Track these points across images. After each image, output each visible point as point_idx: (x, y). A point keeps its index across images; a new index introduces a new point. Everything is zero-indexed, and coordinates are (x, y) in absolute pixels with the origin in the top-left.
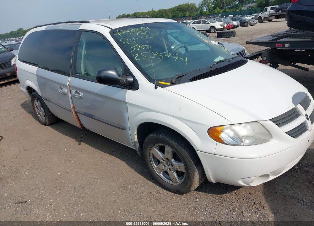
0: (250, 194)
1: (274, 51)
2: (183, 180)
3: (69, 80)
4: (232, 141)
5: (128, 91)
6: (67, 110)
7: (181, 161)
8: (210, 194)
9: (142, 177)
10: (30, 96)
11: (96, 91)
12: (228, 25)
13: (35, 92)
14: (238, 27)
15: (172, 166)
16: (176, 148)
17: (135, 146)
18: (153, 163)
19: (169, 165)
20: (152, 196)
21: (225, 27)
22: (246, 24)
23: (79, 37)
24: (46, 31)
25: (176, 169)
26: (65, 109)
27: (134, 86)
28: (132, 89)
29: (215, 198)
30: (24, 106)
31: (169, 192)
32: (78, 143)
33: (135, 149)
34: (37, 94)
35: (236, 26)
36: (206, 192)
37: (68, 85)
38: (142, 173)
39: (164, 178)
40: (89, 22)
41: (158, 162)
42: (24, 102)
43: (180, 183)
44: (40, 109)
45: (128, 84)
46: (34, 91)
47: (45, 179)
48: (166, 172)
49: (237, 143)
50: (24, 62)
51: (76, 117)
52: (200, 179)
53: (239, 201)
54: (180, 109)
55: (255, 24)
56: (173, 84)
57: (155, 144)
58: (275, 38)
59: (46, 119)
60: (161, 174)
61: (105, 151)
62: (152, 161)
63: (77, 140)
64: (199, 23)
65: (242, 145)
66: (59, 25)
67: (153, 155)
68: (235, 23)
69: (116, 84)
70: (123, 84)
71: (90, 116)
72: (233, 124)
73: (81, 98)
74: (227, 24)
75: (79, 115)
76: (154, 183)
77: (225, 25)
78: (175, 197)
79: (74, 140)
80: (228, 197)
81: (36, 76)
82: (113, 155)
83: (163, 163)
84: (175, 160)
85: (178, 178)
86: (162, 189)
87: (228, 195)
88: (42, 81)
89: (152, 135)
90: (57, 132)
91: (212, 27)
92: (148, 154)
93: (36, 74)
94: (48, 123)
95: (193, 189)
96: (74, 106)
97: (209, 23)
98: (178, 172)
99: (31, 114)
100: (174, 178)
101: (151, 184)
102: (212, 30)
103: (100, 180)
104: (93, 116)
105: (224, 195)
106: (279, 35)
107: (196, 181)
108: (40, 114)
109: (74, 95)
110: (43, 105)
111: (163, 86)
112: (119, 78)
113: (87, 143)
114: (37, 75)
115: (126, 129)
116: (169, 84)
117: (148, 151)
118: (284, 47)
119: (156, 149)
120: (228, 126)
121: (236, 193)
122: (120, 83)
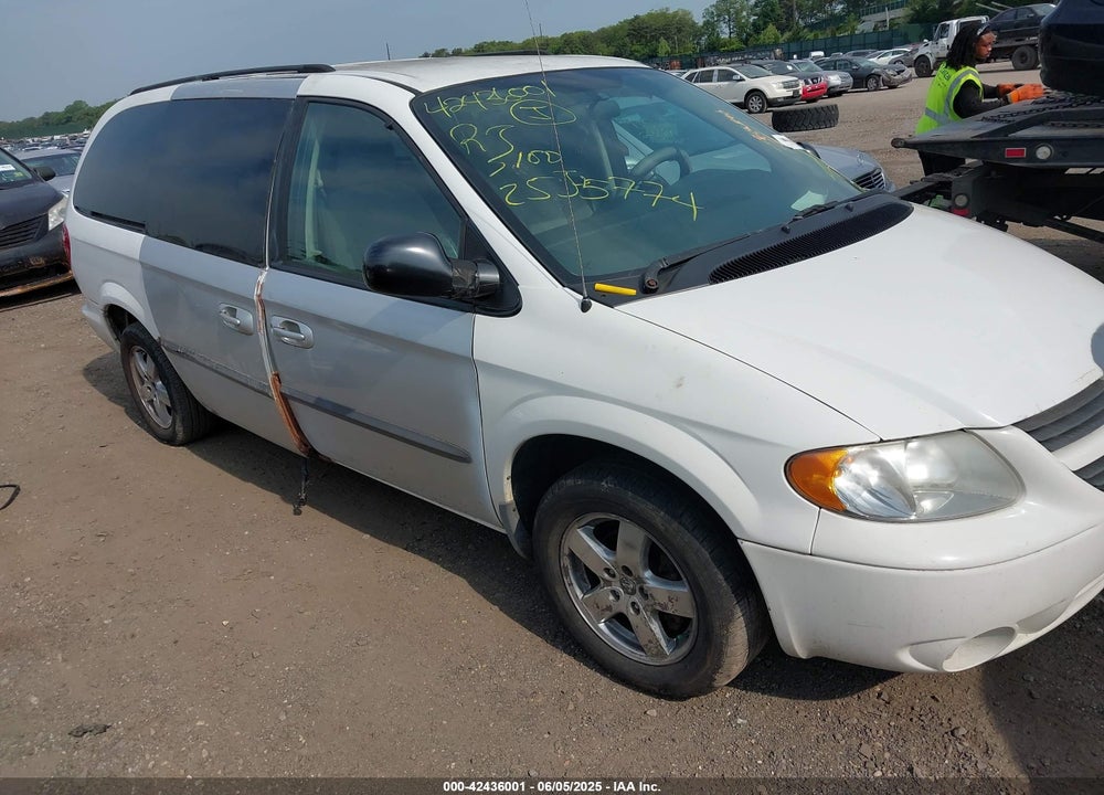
0: (933, 697)
1: (993, 173)
2: (685, 649)
3: (261, 280)
4: (878, 506)
5: (480, 319)
6: (253, 389)
7: (679, 578)
8: (783, 700)
9: (529, 633)
10: (118, 339)
11: (361, 321)
12: (809, 87)
13: (133, 325)
14: (845, 92)
15: (645, 595)
16: (662, 528)
17: (505, 523)
18: (571, 584)
19: (633, 593)
20: (571, 707)
21: (801, 92)
22: (872, 83)
23: (299, 122)
24: (174, 102)
25: (658, 608)
26: (246, 386)
27: (502, 299)
28: (493, 311)
29: (802, 714)
30: (94, 373)
31: (631, 693)
32: (291, 508)
33: (503, 531)
34: (144, 330)
35: (838, 89)
36: (766, 690)
37: (255, 298)
38: (530, 621)
39: (615, 639)
40: (332, 70)
41: (591, 581)
42: (92, 362)
43: (673, 658)
44: (154, 385)
45: (480, 292)
46: (132, 319)
47: (176, 642)
48: (620, 620)
49: (892, 512)
50: (95, 215)
51: (284, 417)
52: (751, 645)
53: (892, 724)
54: (679, 385)
55: (906, 81)
56: (647, 291)
57: (579, 512)
58: (998, 126)
59: (174, 422)
60: (602, 626)
61: (390, 539)
62: (567, 575)
63: (286, 498)
64: (707, 77)
65: (913, 518)
66: (221, 80)
67: (572, 555)
68: (835, 79)
69: (437, 295)
70: (463, 295)
71: (340, 412)
72: (882, 441)
73: (304, 345)
74: (807, 83)
75: (295, 406)
76: (575, 656)
77: (797, 85)
78: (655, 708)
79: (277, 497)
80: (853, 708)
81: (140, 266)
82: (420, 552)
83: (608, 583)
84: (656, 572)
85: (668, 642)
86: (604, 681)
87: (852, 700)
88: (161, 285)
89: (570, 482)
90: (215, 470)
91: (755, 93)
92: (552, 551)
93: (137, 257)
94: (180, 436)
95: (722, 680)
96: (277, 375)
97: (742, 80)
98: (666, 621)
99: (120, 405)
100: (650, 642)
101: (563, 660)
102: (755, 103)
103: (376, 645)
104: (350, 410)
105: (838, 701)
106: (1012, 115)
107: (738, 650)
108: (151, 402)
109: (279, 335)
110: (165, 372)
111: (611, 301)
112: (450, 273)
113: (325, 510)
114: (141, 263)
115: (472, 457)
116: (633, 292)
117: (554, 539)
118: (1032, 157)
119: (583, 531)
120: (863, 448)
121: (880, 695)
122: (453, 292)
